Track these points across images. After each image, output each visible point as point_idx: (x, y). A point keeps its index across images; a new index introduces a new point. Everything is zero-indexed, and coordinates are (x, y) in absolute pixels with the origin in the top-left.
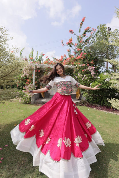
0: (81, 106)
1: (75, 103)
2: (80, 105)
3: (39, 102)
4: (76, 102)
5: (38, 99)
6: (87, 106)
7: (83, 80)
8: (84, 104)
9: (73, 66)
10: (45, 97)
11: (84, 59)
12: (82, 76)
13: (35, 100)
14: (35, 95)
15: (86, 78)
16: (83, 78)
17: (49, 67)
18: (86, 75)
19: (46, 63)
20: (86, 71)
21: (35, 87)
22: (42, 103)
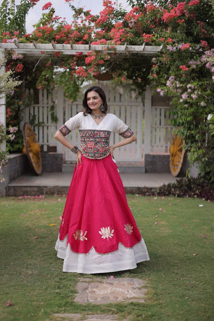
0: (179, 196)
1: (160, 188)
2: (178, 192)
3: (24, 189)
4: (164, 186)
5: (18, 176)
6: (200, 196)
7: (186, 102)
8: (190, 189)
9: (149, 48)
10: (42, 171)
11: (189, 22)
12: (180, 88)
13: (12, 179)
14: (10, 160)
15: (194, 96)
16: (184, 96)
17: (59, 53)
18: (195, 83)
19: (46, 34)
20: (194, 67)
21: (8, 133)
22: (36, 189)
